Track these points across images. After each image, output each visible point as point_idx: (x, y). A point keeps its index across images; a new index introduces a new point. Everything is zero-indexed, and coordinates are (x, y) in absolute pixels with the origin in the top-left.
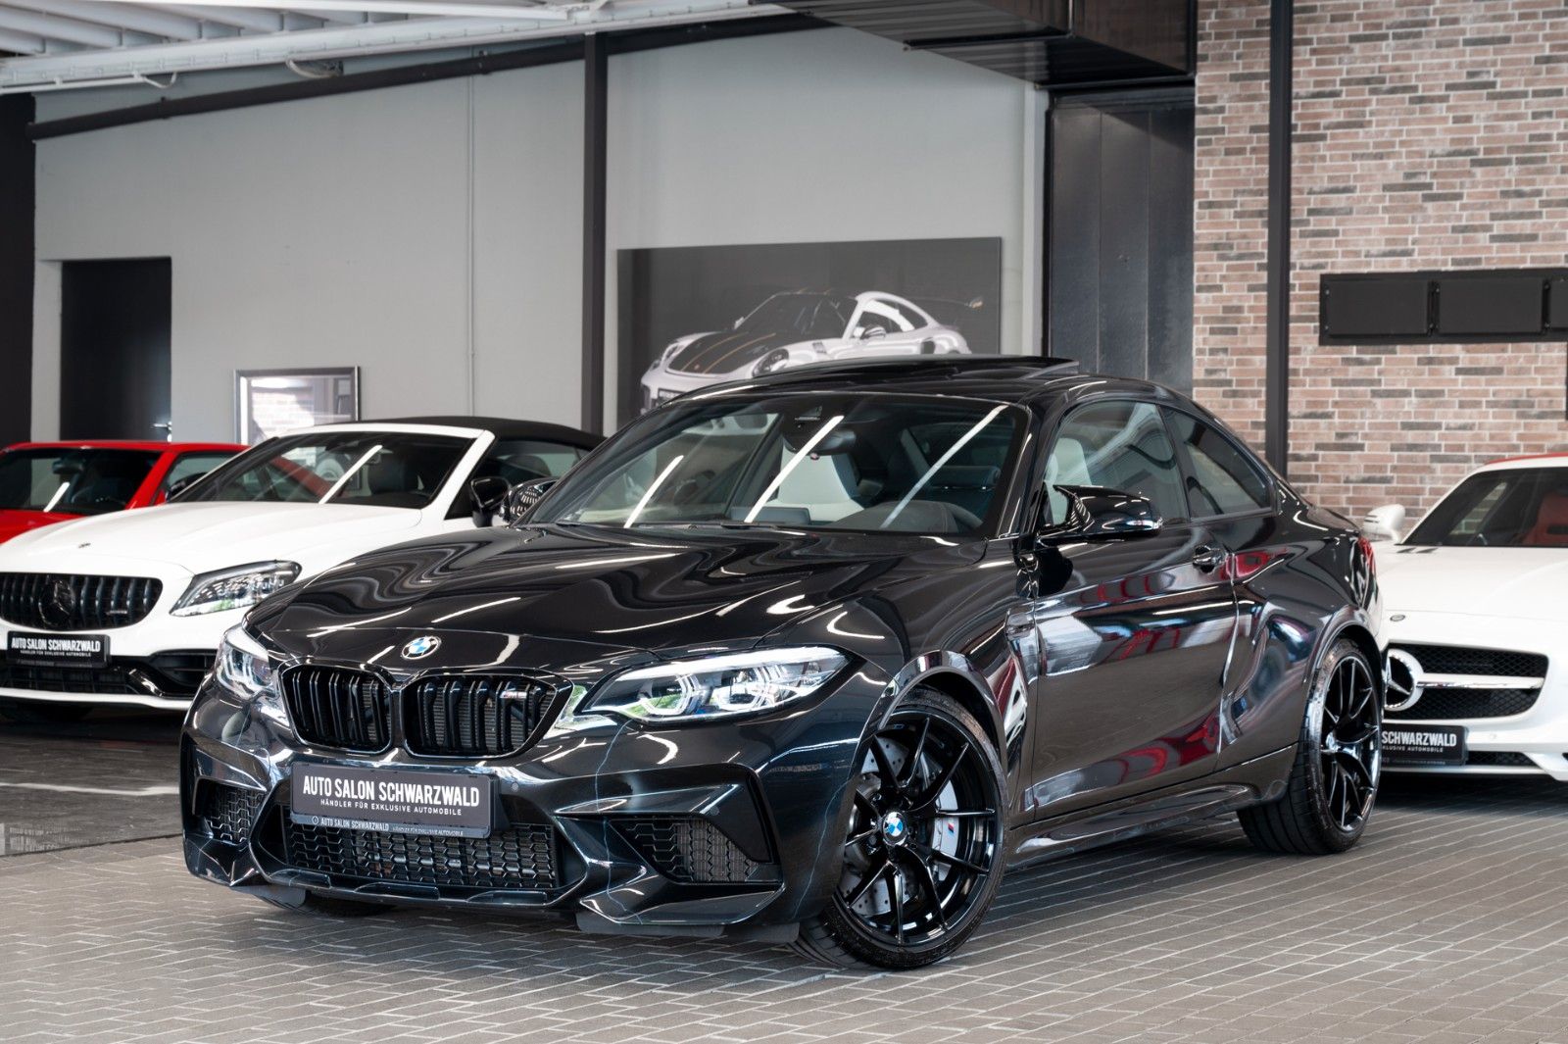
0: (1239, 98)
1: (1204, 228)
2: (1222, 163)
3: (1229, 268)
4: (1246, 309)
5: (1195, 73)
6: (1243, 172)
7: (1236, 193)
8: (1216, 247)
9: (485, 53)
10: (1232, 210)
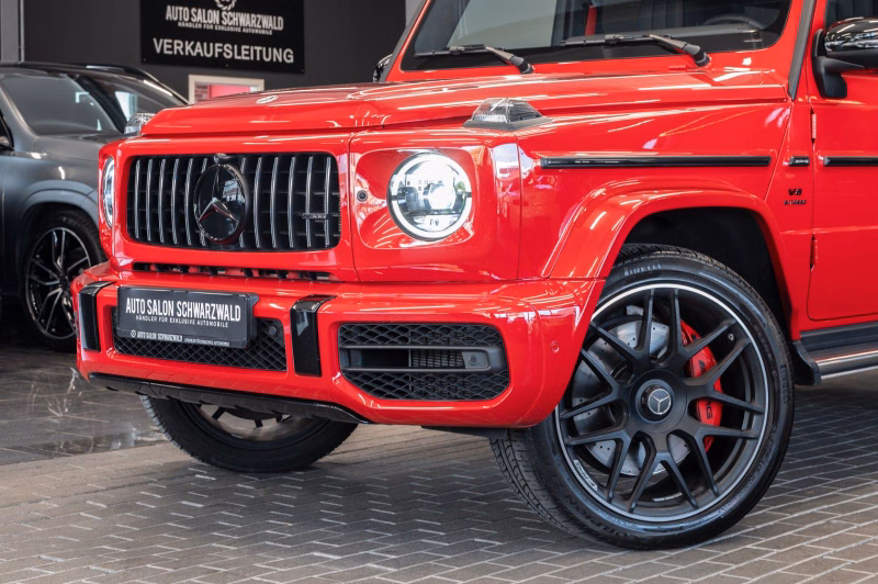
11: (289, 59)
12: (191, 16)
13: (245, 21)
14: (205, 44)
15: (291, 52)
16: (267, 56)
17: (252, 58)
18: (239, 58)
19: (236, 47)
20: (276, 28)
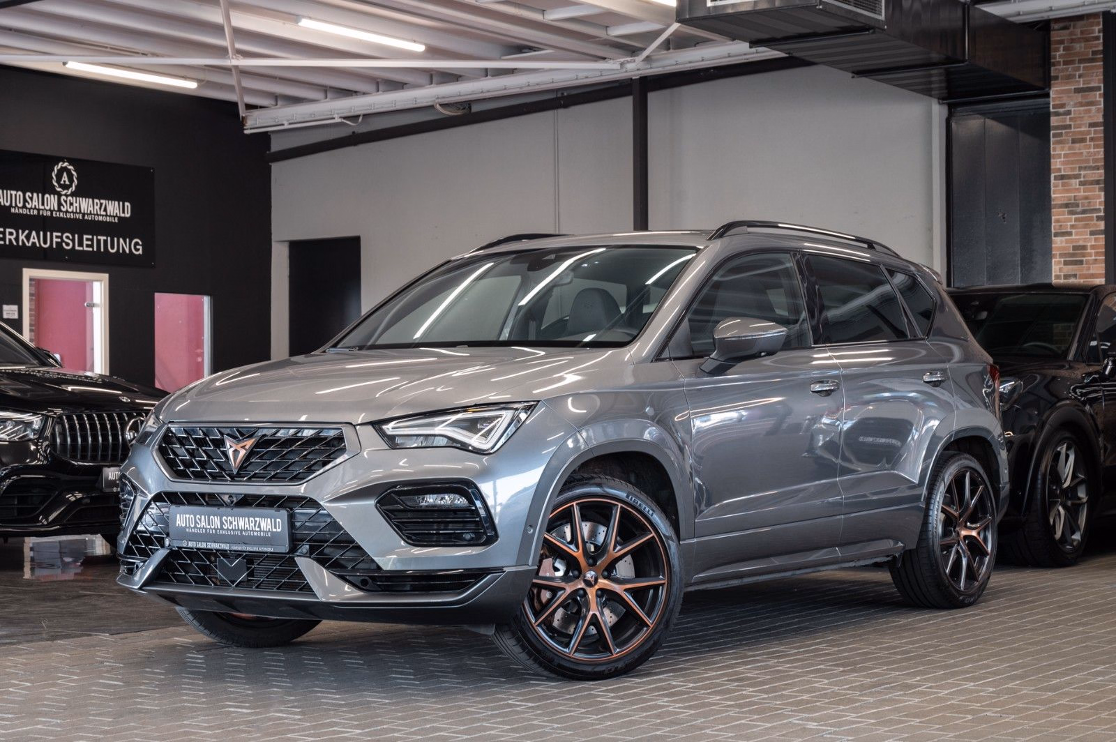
0: (1081, 105)
1: (1058, 194)
2: (1070, 149)
3: (1076, 220)
4: (1089, 247)
5: (1050, 88)
6: (1085, 154)
7: (1080, 169)
8: (1067, 206)
9: (565, 94)
10: (1078, 180)
11: (138, 250)
12: (25, 201)
13: (86, 206)
14: (41, 233)
15: (140, 243)
16: (112, 248)
17: (95, 249)
18: (81, 249)
19: (76, 236)
20: (122, 215)
